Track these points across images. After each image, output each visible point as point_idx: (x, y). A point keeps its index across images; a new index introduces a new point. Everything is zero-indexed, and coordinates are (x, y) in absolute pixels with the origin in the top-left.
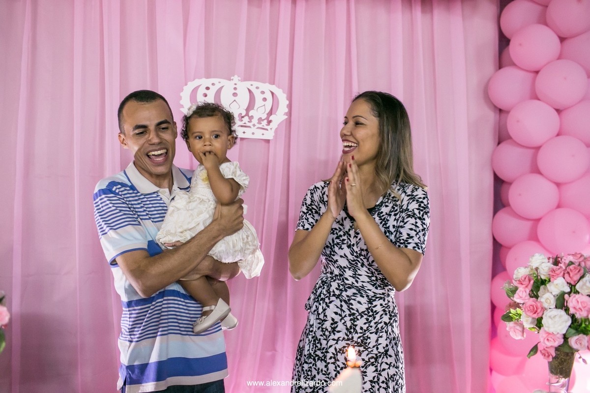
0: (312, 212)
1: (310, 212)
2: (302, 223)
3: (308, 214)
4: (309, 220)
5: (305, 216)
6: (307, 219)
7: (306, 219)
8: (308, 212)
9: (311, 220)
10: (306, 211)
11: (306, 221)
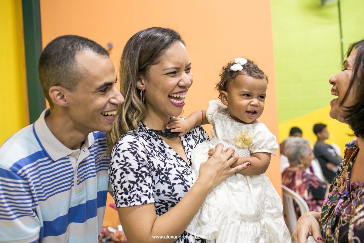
0: (143, 177)
1: (141, 179)
2: (135, 197)
3: (139, 183)
4: (143, 189)
5: (135, 186)
6: (140, 189)
7: (138, 190)
8: (138, 180)
9: (145, 188)
10: (135, 179)
11: (140, 192)
